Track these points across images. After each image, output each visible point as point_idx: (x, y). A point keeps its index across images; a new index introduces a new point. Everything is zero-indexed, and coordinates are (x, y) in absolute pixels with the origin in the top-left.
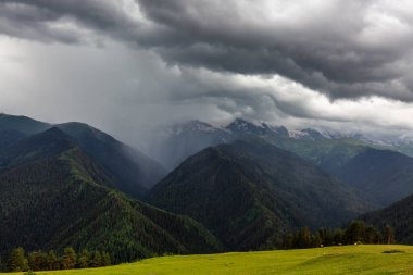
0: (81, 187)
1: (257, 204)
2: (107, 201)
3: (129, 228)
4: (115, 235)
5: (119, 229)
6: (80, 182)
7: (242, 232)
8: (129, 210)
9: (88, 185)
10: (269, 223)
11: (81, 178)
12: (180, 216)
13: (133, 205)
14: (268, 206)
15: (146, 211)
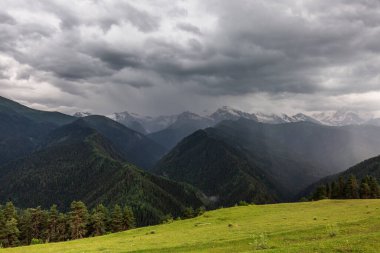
0: (102, 163)
1: (241, 171)
2: (122, 172)
3: (141, 192)
4: (130, 199)
5: (133, 194)
6: (100, 158)
7: (230, 194)
8: (140, 178)
9: (107, 161)
10: (252, 186)
11: (101, 155)
12: (181, 183)
13: (143, 174)
14: (249, 173)
15: (153, 179)
